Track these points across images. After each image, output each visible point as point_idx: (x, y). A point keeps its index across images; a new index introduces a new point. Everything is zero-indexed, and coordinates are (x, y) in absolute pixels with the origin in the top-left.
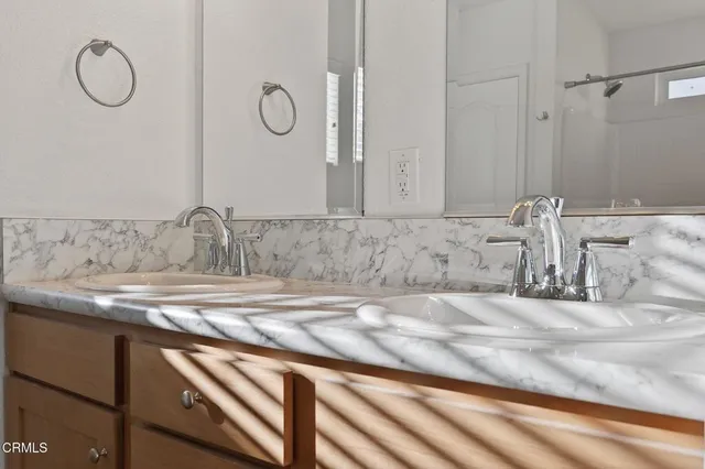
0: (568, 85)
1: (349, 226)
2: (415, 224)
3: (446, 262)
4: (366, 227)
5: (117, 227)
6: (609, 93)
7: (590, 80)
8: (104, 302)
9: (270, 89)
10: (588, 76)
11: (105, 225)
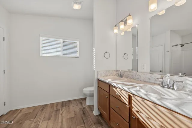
0: (172, 46)
1: (136, 73)
2: (145, 74)
3: (150, 79)
4: (138, 73)
5: (108, 71)
6: (182, 46)
7: (177, 45)
8: (107, 81)
9: (125, 54)
10: (177, 44)
11: (107, 71)
